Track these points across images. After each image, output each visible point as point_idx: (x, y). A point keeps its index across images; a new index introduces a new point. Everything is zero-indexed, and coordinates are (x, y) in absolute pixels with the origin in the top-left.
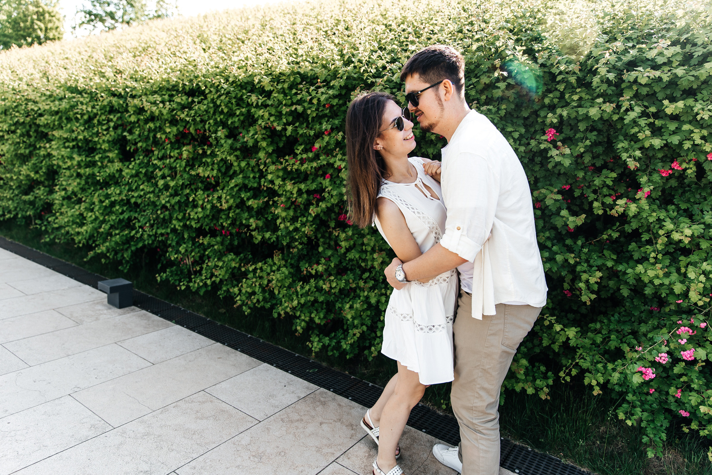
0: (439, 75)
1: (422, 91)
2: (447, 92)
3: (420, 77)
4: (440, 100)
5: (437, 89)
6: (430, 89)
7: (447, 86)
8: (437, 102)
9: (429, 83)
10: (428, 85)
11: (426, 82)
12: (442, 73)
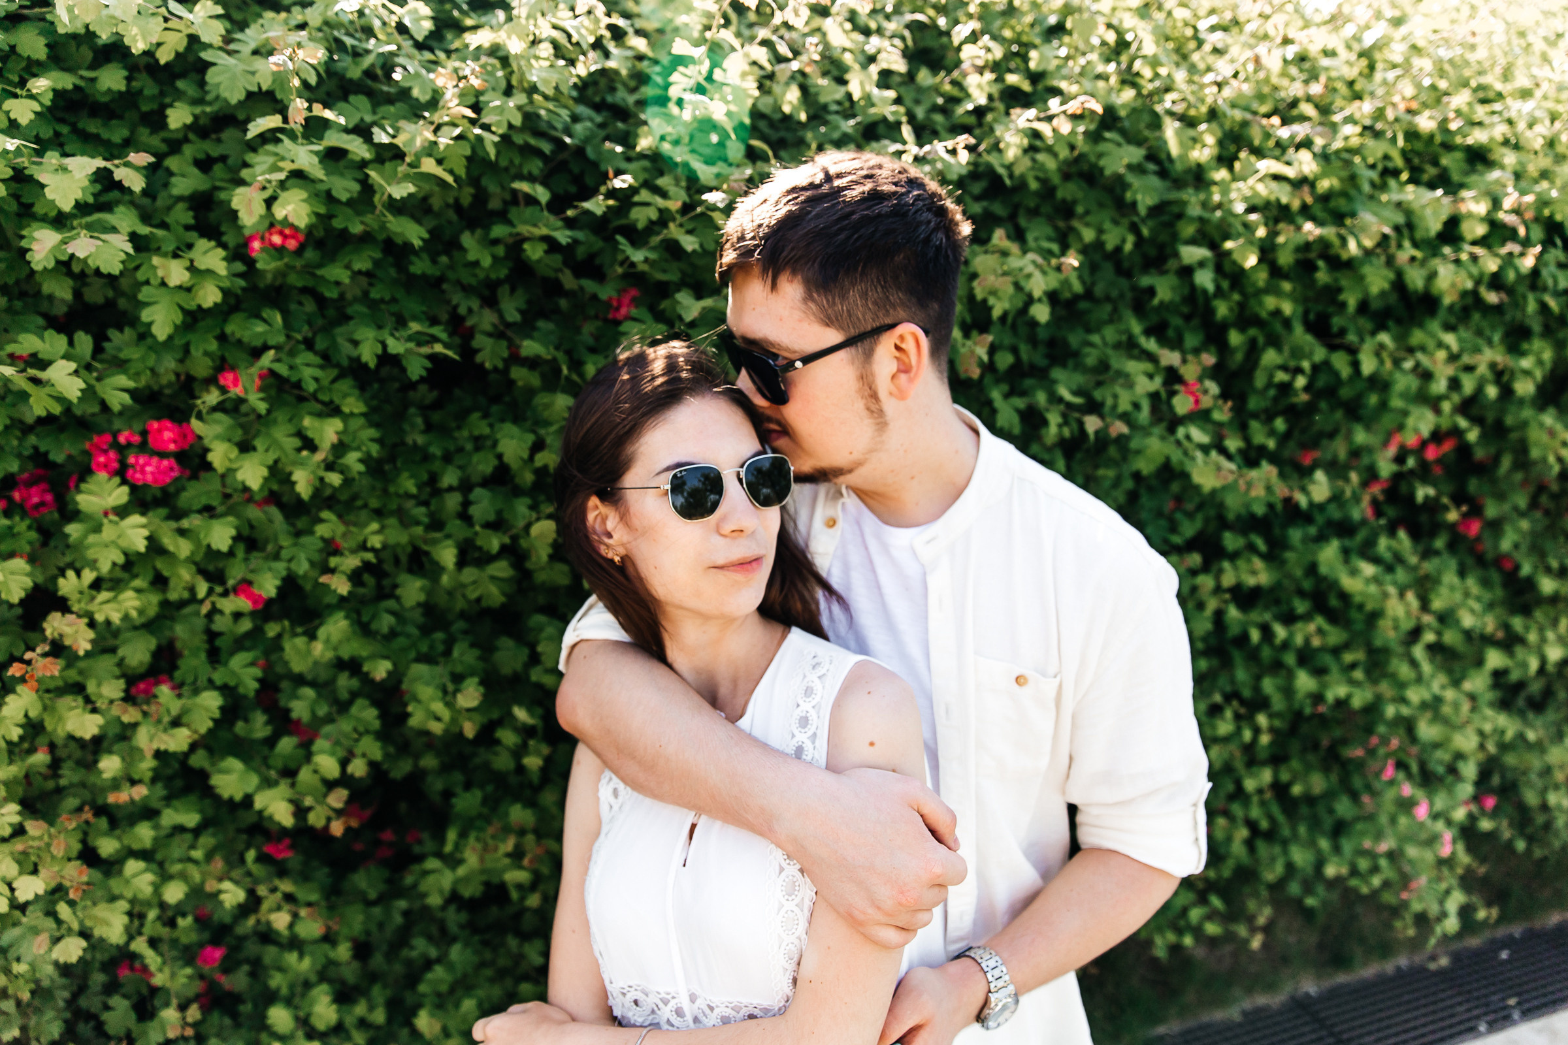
0: (884, 305)
1: (808, 359)
2: (905, 368)
3: (808, 297)
4: (874, 396)
5: (869, 355)
6: (841, 355)
7: (909, 345)
8: (860, 405)
9: (841, 328)
10: (833, 337)
11: (829, 321)
12: (896, 296)
